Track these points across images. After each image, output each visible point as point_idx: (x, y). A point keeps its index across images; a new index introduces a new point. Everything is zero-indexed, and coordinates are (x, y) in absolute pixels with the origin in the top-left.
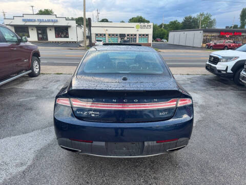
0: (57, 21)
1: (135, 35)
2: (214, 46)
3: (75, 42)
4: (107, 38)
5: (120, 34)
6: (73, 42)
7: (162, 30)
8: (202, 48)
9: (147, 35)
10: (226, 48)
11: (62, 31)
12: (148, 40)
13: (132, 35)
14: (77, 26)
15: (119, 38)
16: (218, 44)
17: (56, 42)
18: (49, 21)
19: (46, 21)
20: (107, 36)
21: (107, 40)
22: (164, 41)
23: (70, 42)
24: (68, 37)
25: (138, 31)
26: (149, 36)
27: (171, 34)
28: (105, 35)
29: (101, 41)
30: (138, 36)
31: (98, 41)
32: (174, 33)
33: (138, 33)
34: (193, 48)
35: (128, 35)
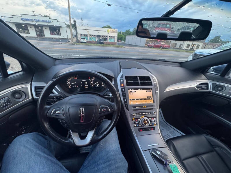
0: (50, 22)
1: (107, 36)
2: (154, 46)
3: (66, 39)
4: (88, 37)
5: (97, 35)
6: (64, 39)
7: (121, 35)
8: (145, 47)
9: (114, 37)
10: (161, 47)
11: (55, 30)
12: (114, 40)
13: (104, 36)
14: (66, 27)
15: (96, 38)
16: (156, 45)
17: (51, 38)
18: (44, 21)
19: (41, 22)
20: (88, 36)
21: (89, 39)
22: (123, 42)
23: (62, 39)
24: (60, 35)
25: (108, 34)
26: (115, 38)
27: (127, 38)
28: (87, 35)
29: (84, 39)
30: (108, 37)
31: (82, 39)
32: (129, 37)
33: (108, 35)
34: (140, 46)
35: (102, 36)
